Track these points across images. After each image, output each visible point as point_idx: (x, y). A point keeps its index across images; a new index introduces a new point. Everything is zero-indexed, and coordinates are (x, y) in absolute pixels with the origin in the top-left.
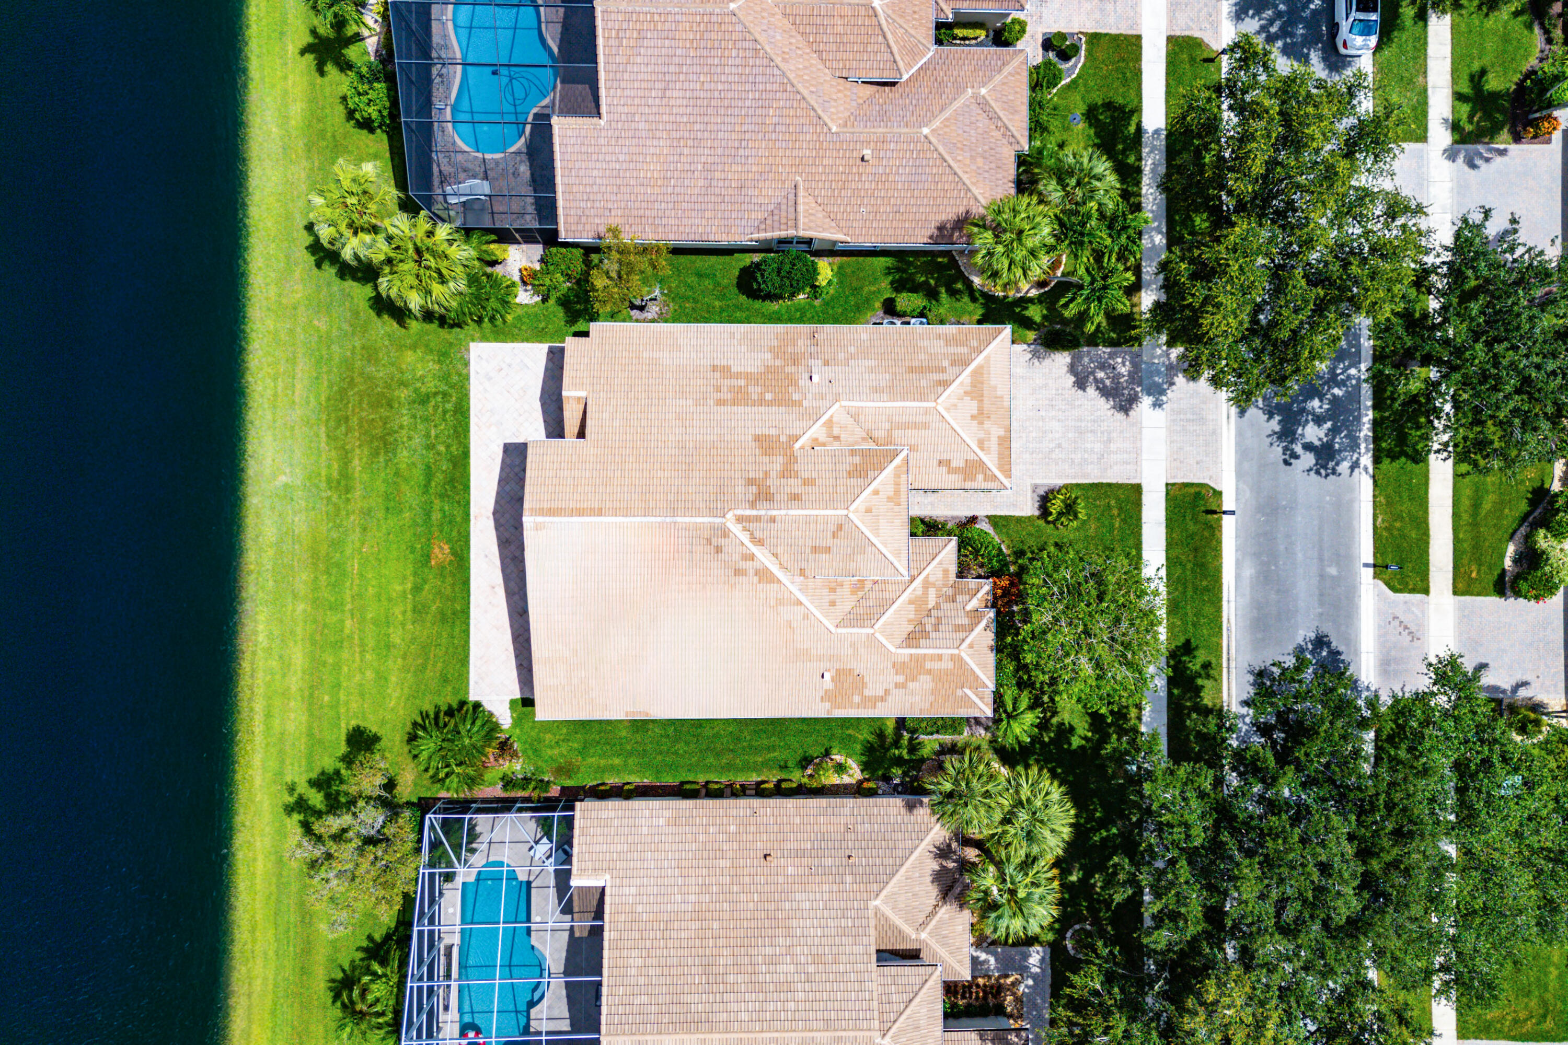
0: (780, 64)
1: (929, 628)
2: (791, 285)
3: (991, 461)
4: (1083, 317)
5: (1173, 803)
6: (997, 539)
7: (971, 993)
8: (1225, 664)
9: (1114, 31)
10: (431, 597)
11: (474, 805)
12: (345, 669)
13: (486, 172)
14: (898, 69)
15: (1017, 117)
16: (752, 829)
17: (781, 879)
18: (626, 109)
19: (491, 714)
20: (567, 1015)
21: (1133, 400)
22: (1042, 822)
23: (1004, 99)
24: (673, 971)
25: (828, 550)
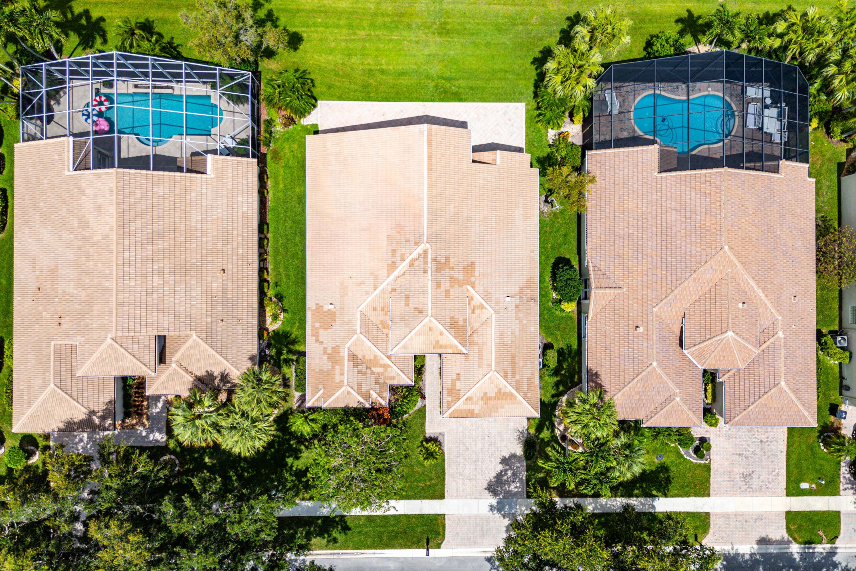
0: (692, 276)
1: (360, 368)
2: (562, 287)
3: (459, 405)
4: (547, 458)
5: (253, 514)
6: (411, 412)
7: (138, 397)
8: (336, 551)
9: (712, 480)
10: (378, 79)
11: (256, 102)
12: (336, 31)
13: (623, 112)
14: (690, 347)
15: (662, 420)
16: (240, 263)
17: (209, 279)
18: (664, 187)
19: (309, 113)
20: (130, 156)
21: (495, 493)
22: (242, 435)
23: (673, 412)
24: (155, 213)
25: (407, 305)
